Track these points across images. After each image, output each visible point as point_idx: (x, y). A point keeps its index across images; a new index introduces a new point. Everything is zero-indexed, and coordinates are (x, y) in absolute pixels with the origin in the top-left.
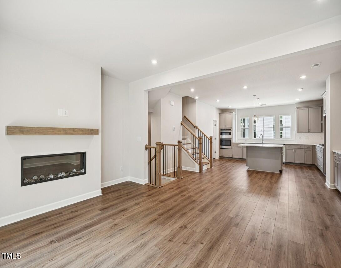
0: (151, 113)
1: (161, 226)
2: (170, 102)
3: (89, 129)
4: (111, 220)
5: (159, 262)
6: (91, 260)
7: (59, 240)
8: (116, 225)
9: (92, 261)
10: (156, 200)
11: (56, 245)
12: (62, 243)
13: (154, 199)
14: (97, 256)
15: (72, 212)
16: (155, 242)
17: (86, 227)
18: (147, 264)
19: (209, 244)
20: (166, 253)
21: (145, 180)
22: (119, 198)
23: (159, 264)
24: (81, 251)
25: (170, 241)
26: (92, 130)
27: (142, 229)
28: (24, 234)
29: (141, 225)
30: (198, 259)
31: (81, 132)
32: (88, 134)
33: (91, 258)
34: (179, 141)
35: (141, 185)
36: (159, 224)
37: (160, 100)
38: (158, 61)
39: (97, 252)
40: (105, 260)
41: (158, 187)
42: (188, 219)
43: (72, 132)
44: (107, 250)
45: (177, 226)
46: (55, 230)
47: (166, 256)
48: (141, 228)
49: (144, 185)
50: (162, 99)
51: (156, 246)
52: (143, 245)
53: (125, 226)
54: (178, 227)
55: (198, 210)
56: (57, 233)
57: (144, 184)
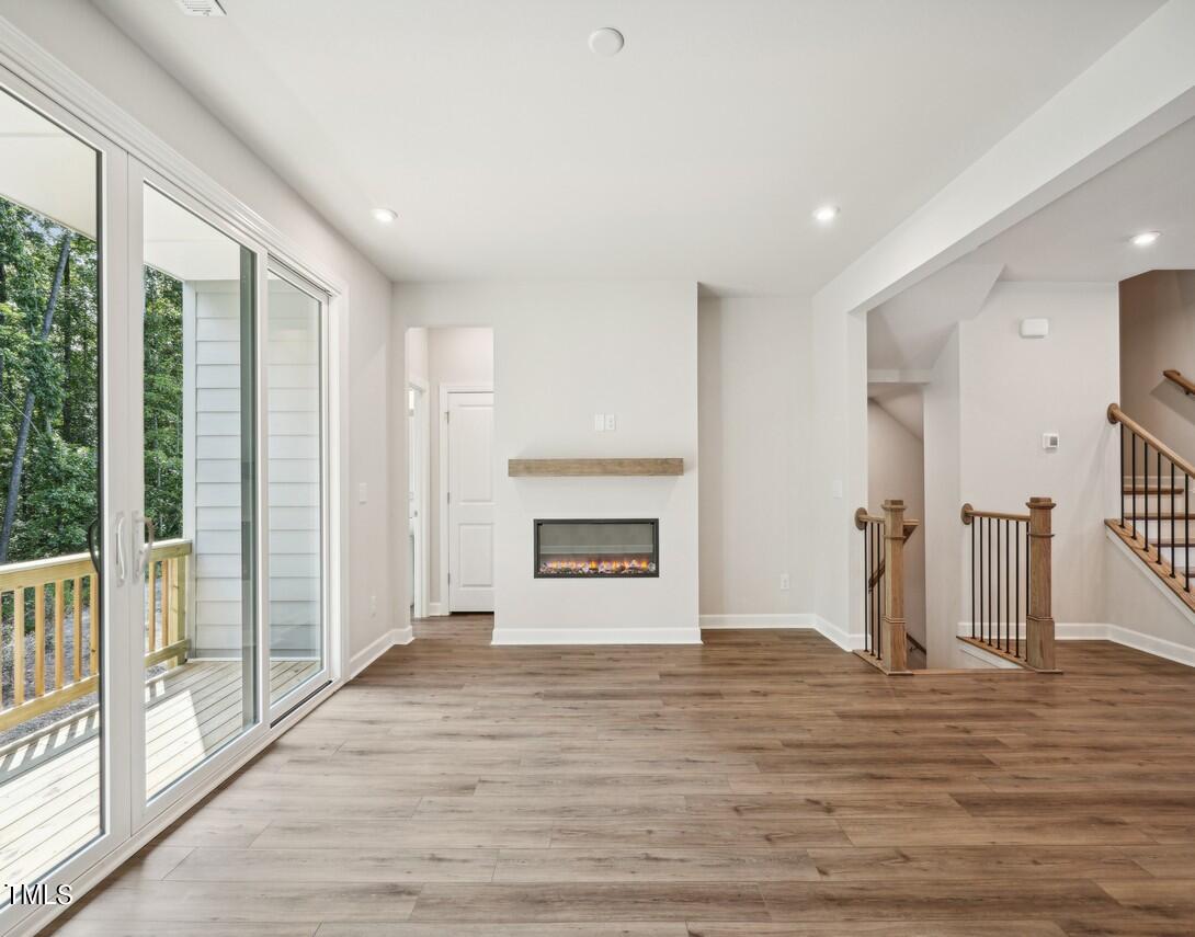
0: (925, 384)
1: (755, 769)
2: (1020, 324)
3: (657, 460)
4: (658, 702)
5: (654, 828)
6: (557, 749)
7: (548, 696)
8: (658, 716)
9: (555, 752)
10: (831, 705)
11: (538, 701)
12: (548, 702)
13: (829, 699)
14: (569, 749)
15: (610, 659)
16: (697, 791)
17: (604, 695)
18: (631, 814)
19: (843, 888)
20: (692, 824)
21: (852, 636)
22: (729, 664)
23: (650, 832)
24: (558, 729)
25: (736, 810)
26: (666, 461)
27: (702, 751)
28: (519, 666)
29: (709, 742)
30: (754, 890)
31: (639, 468)
32: (656, 473)
33: (556, 746)
34: (1033, 500)
35: (835, 649)
36: (757, 764)
37: (955, 326)
38: (838, 210)
39: (576, 743)
40: (574, 762)
41: (888, 672)
42: (869, 797)
43: (618, 468)
44: (593, 750)
45: (804, 792)
46: (555, 679)
47: (684, 828)
48: (701, 748)
49: (848, 653)
50: (962, 325)
51: (687, 797)
52: (663, 781)
53: (671, 727)
54: (803, 797)
55: (951, 795)
56: (555, 684)
57: (849, 650)
